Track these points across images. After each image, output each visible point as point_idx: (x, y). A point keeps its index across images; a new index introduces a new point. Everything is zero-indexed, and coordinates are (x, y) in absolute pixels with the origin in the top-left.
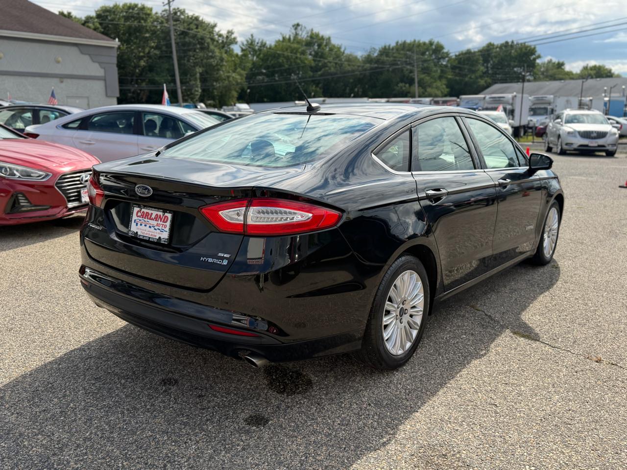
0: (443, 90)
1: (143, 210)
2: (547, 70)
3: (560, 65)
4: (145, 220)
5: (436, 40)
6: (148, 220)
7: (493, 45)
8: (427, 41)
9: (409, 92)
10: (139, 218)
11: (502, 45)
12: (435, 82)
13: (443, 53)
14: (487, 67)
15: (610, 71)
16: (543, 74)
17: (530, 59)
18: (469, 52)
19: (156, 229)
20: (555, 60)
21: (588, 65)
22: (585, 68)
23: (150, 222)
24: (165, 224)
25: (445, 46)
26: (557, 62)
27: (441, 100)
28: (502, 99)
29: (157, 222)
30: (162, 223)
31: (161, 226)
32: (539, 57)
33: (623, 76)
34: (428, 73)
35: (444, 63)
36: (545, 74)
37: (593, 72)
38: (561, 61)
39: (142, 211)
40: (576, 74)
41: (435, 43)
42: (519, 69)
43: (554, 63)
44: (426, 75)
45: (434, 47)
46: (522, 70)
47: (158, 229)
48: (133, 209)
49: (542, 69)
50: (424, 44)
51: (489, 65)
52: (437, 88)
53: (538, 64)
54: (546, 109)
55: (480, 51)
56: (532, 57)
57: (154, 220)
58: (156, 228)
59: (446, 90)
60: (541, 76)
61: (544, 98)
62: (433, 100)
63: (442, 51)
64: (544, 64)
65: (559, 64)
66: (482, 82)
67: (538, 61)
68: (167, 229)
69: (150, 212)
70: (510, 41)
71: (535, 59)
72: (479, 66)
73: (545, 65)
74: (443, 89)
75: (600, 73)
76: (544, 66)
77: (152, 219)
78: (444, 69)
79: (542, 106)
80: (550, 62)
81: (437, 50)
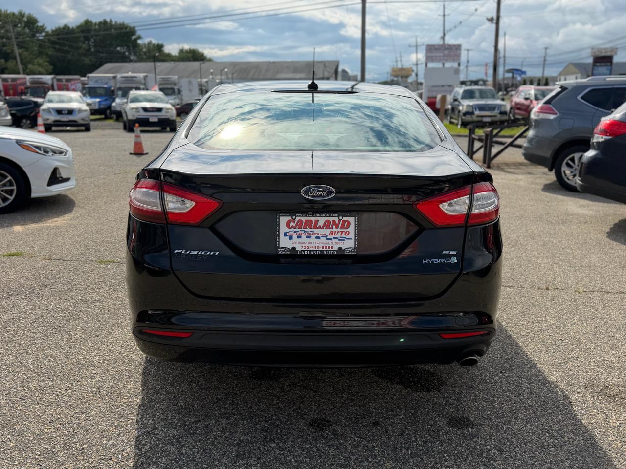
0: (46, 68)
1: (298, 218)
2: (149, 51)
3: (160, 47)
4: (306, 230)
5: (27, 12)
6: (312, 230)
7: (91, 22)
8: (16, 11)
9: (6, 69)
10: (293, 229)
11: (100, 23)
12: (36, 58)
13: (37, 26)
14: (89, 45)
15: (203, 55)
16: (145, 53)
17: (131, 39)
18: (66, 28)
19: (331, 239)
20: (155, 41)
21: (183, 48)
22: (182, 51)
23: (316, 232)
24: (345, 230)
25: (39, 19)
26: (156, 44)
27: (64, 79)
28: (134, 79)
29: (330, 230)
30: (339, 230)
31: (340, 233)
32: (139, 38)
33: (215, 60)
34: (25, 48)
35: (41, 38)
36: (147, 54)
37: (190, 55)
38: (160, 43)
39: (296, 220)
40: (175, 56)
41: (26, 15)
42: (122, 48)
43: (154, 45)
44: (23, 49)
45: (25, 19)
46: (125, 50)
47: (334, 238)
48: (279, 219)
49: (144, 50)
50: (13, 14)
51: (91, 43)
52: (40, 65)
53: (139, 44)
54: (173, 89)
55: (78, 27)
56: (133, 37)
57: (323, 228)
58: (330, 237)
59: (51, 68)
60: (144, 57)
61: (170, 79)
62: (54, 78)
63: (36, 25)
64: (145, 45)
65: (158, 45)
66: (87, 60)
67: (139, 41)
68: (352, 235)
69: (313, 219)
70: (108, 20)
71: (136, 40)
72: (80, 43)
73: (147, 46)
74: (46, 66)
75: (195, 56)
76: (145, 47)
77: (320, 227)
78: (42, 43)
79: (169, 86)
80: (150, 43)
81: (31, 22)
